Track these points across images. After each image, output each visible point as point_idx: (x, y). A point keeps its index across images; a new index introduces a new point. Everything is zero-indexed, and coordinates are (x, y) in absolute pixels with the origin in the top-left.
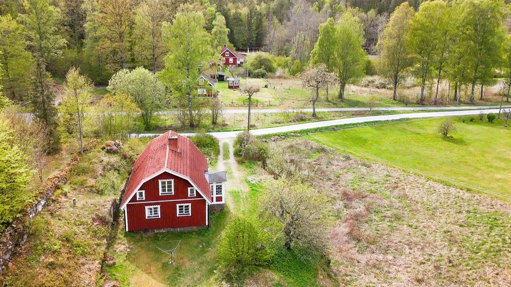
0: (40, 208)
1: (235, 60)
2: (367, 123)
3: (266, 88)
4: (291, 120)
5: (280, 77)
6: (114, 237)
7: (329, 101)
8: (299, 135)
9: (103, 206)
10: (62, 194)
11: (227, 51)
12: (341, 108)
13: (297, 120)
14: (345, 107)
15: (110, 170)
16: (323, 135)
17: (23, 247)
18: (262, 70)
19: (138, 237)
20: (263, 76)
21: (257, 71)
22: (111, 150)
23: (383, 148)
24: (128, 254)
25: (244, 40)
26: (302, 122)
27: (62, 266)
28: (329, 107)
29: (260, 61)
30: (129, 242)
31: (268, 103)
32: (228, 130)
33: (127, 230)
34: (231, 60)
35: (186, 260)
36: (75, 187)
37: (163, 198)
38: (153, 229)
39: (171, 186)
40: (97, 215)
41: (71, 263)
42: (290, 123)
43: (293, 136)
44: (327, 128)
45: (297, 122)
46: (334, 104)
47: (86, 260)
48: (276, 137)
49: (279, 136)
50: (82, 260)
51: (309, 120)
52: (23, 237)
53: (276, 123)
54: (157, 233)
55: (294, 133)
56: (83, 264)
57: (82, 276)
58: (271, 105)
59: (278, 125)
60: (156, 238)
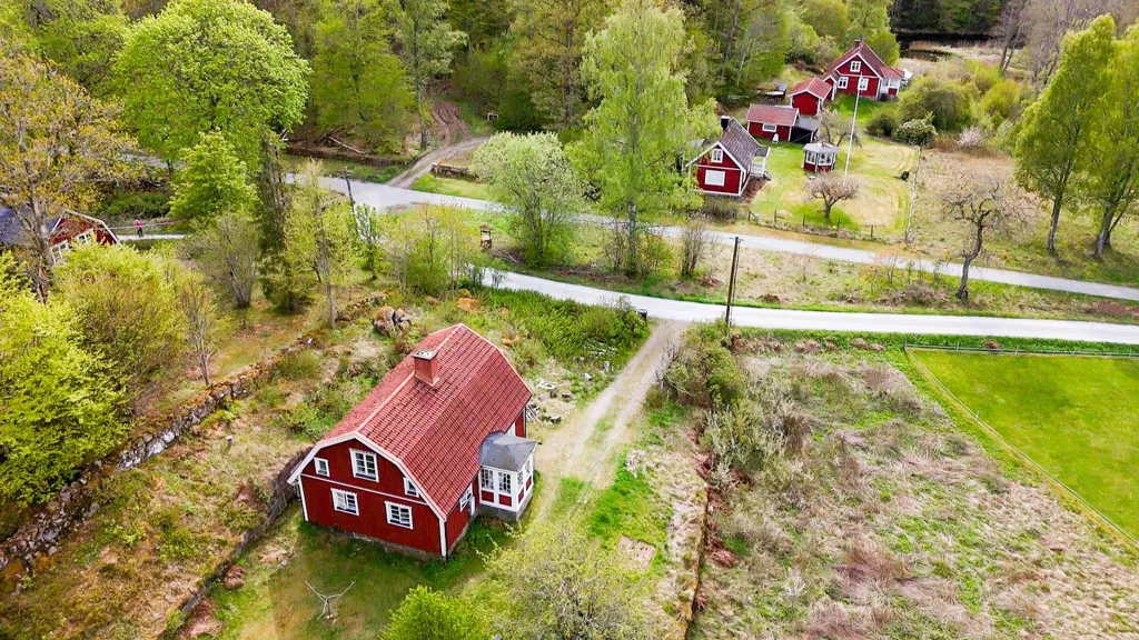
0: (158, 448)
1: (873, 84)
2: (1110, 346)
3: (903, 182)
4: (885, 297)
5: (969, 150)
6: (279, 527)
7: (1052, 252)
8: (876, 346)
9: (270, 465)
10: (221, 420)
11: (857, 59)
12: (1076, 278)
13: (905, 301)
14: (1090, 280)
15: (357, 375)
16: (949, 358)
17: (85, 523)
18: (922, 124)
19: (322, 536)
20: (921, 140)
21: (907, 125)
22: (382, 328)
23: (1098, 442)
24: (279, 571)
25: (963, 9)
26: (915, 309)
27: (126, 576)
28: (1038, 268)
29: (929, 97)
30: (299, 544)
31: (865, 232)
32: (707, 299)
33: (307, 519)
34: (863, 83)
35: (361, 619)
36: (258, 406)
37: (359, 482)
38: (350, 531)
39: (372, 466)
40: (250, 481)
41: (147, 574)
42: (881, 307)
43: (859, 347)
44: (970, 342)
45: (901, 307)
46: (1061, 263)
47: (181, 571)
48: (812, 342)
49: (820, 339)
50: (172, 570)
51: (941, 305)
52: (90, 505)
53: (842, 298)
54: (355, 541)
55: (865, 339)
56: (168, 579)
57: (153, 603)
58: (874, 240)
59: (843, 305)
60: (346, 551)
